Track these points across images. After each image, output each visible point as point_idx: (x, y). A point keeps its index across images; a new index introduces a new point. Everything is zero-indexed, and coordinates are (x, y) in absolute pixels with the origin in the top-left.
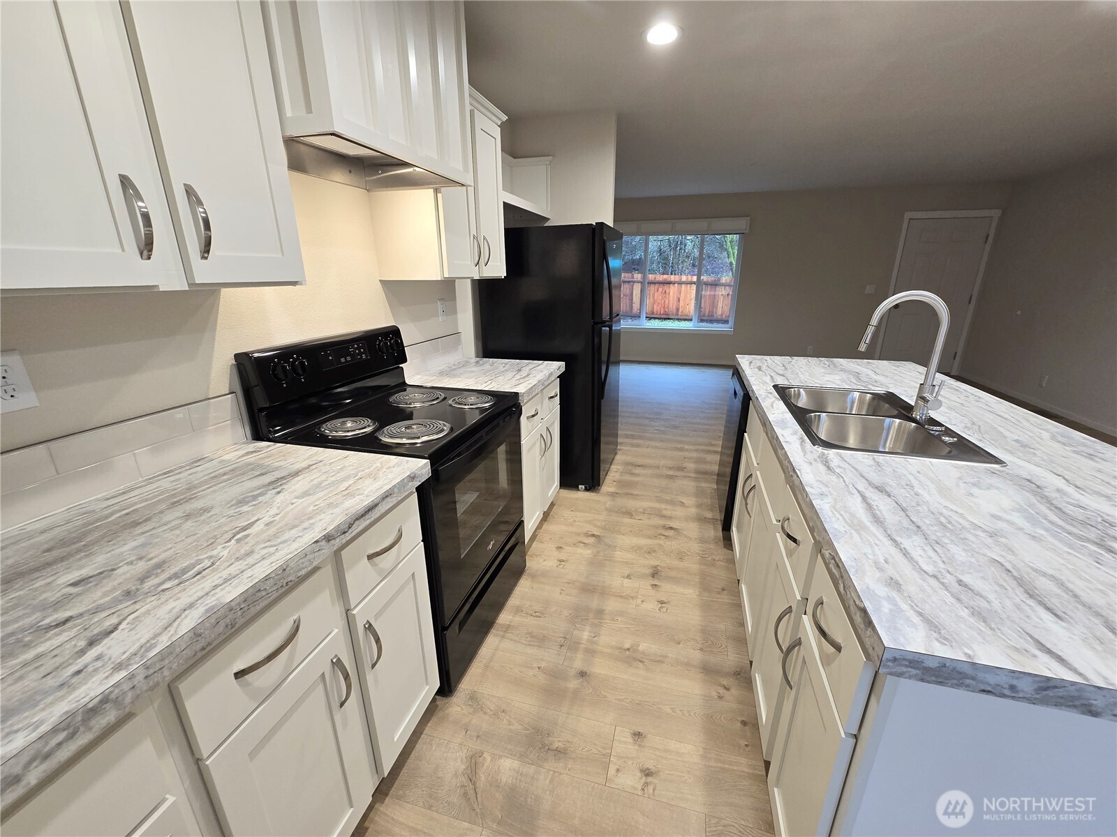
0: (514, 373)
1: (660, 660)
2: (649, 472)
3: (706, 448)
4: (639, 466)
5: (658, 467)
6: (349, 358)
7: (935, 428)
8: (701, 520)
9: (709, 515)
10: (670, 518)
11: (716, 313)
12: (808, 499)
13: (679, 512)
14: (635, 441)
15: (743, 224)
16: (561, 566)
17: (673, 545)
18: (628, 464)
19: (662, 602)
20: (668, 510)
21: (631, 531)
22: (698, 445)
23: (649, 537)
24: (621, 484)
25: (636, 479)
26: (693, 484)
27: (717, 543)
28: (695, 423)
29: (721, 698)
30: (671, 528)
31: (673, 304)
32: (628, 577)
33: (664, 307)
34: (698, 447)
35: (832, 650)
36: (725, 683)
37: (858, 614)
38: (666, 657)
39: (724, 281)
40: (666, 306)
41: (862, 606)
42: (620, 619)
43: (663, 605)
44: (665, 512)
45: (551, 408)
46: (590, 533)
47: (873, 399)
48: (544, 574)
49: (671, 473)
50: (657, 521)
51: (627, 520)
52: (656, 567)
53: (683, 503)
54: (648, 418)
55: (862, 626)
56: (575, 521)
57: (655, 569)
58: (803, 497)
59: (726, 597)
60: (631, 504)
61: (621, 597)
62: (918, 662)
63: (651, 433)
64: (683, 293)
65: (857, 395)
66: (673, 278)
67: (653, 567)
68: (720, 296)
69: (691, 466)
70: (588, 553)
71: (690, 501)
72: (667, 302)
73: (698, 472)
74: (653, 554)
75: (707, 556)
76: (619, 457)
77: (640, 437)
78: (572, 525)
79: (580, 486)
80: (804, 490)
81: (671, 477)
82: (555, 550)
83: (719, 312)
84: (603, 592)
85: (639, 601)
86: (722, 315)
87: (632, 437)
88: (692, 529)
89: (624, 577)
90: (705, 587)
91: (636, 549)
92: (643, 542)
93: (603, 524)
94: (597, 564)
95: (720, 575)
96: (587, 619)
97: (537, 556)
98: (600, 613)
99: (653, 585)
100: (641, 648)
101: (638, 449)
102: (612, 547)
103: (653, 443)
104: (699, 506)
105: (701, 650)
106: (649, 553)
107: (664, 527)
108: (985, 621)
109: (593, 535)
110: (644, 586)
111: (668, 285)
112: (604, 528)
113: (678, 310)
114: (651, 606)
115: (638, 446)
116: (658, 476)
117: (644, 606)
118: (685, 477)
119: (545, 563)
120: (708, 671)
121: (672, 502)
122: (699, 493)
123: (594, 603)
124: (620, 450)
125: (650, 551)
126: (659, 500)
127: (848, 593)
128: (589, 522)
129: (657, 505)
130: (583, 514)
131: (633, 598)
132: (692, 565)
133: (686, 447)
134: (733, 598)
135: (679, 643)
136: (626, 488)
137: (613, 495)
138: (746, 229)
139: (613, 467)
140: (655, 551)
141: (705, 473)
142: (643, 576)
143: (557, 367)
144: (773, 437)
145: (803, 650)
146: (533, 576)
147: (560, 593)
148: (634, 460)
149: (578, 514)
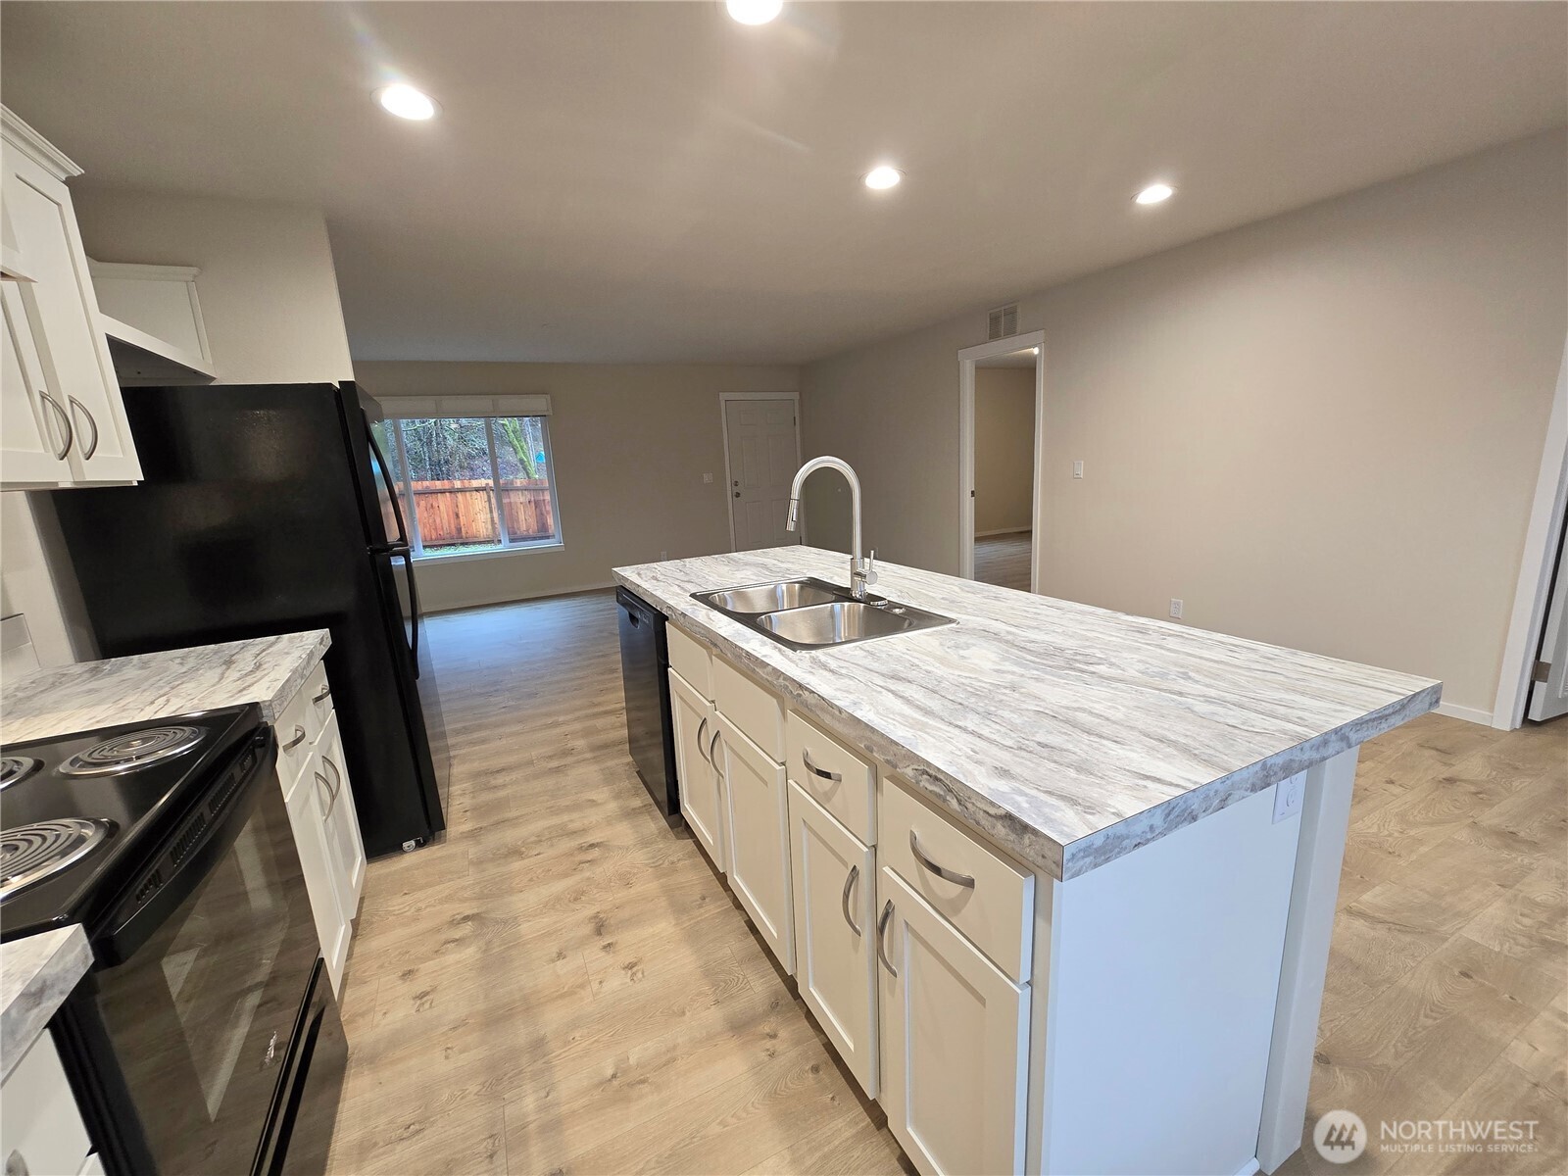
0: (219, 671)
1: (667, 1060)
2: (514, 776)
3: (589, 711)
4: (498, 772)
5: (530, 763)
7: (879, 603)
8: (630, 814)
9: (637, 803)
10: (584, 831)
11: (519, 529)
12: (844, 715)
13: (593, 816)
14: (476, 735)
15: (541, 403)
16: (427, 1006)
17: (606, 869)
18: (477, 775)
19: (630, 966)
20: (576, 821)
21: (531, 880)
22: (576, 710)
23: (565, 875)
24: (480, 811)
25: (502, 794)
26: (595, 767)
27: (665, 837)
28: (558, 682)
29: (772, 1055)
30: (592, 846)
31: (449, 523)
32: (560, 955)
33: (436, 529)
34: (577, 714)
35: (955, 890)
36: (767, 1030)
37: (999, 825)
38: (675, 1048)
39: (519, 485)
40: (439, 527)
41: (1001, 812)
42: (577, 1034)
43: (635, 969)
44: (572, 826)
45: (321, 717)
46: (459, 917)
47: (802, 588)
48: (396, 1040)
49: (554, 764)
50: (567, 844)
51: (517, 865)
52: (595, 917)
53: (593, 801)
54: (481, 695)
55: (1012, 837)
56: (419, 910)
57: (597, 920)
58: (833, 716)
59: (712, 907)
60: (510, 836)
61: (562, 996)
62: (1089, 847)
63: (496, 715)
64: (461, 506)
65: (784, 587)
66: (438, 485)
67: (591, 918)
68: (519, 505)
69: (580, 743)
70: (470, 953)
71: (601, 794)
72: (438, 521)
73: (594, 748)
74: (583, 898)
75: (661, 862)
76: (457, 770)
77: (480, 727)
78: (416, 919)
79: (405, 845)
80: (832, 705)
81: (557, 770)
82: (400, 982)
83: (523, 527)
84: (528, 1006)
85: (595, 986)
86: (528, 530)
87: (466, 730)
88: (623, 833)
89: (553, 961)
90: (679, 908)
91: (552, 904)
92: (559, 886)
93: (477, 890)
94: (493, 964)
95: (693, 878)
96: (520, 1072)
97: (363, 1015)
98: (538, 1046)
99: (605, 947)
100: (633, 1061)
101: (483, 747)
102: (511, 921)
103: (507, 730)
104: (617, 796)
105: (717, 1002)
106: (576, 899)
107: (581, 849)
108: (1091, 774)
109: (466, 918)
110: (593, 956)
111: (434, 496)
112: (481, 897)
113: (459, 530)
114: (617, 981)
115: (483, 741)
116: (536, 776)
117: (608, 987)
118: (578, 762)
119: (390, 1017)
120: (740, 1027)
121: (576, 807)
122: (609, 778)
123: (520, 1034)
124: (454, 757)
125: (577, 896)
126: (555, 811)
127: (969, 806)
128: (449, 899)
129: (555, 821)
130: (430, 891)
131: (582, 986)
132: (647, 886)
133: (561, 719)
134: (719, 903)
135: (684, 1013)
136: (492, 815)
137: (473, 835)
138: (548, 410)
139: (455, 789)
140: (583, 893)
141: (605, 746)
142: (582, 943)
143: (316, 640)
144: (740, 657)
145: (899, 917)
146: (373, 1060)
147: (447, 1058)
148: (484, 765)
149: (419, 895)
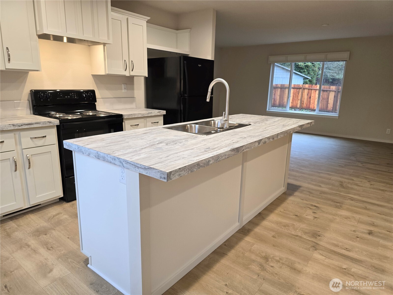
6: (69, 97)
15: (345, 55)
